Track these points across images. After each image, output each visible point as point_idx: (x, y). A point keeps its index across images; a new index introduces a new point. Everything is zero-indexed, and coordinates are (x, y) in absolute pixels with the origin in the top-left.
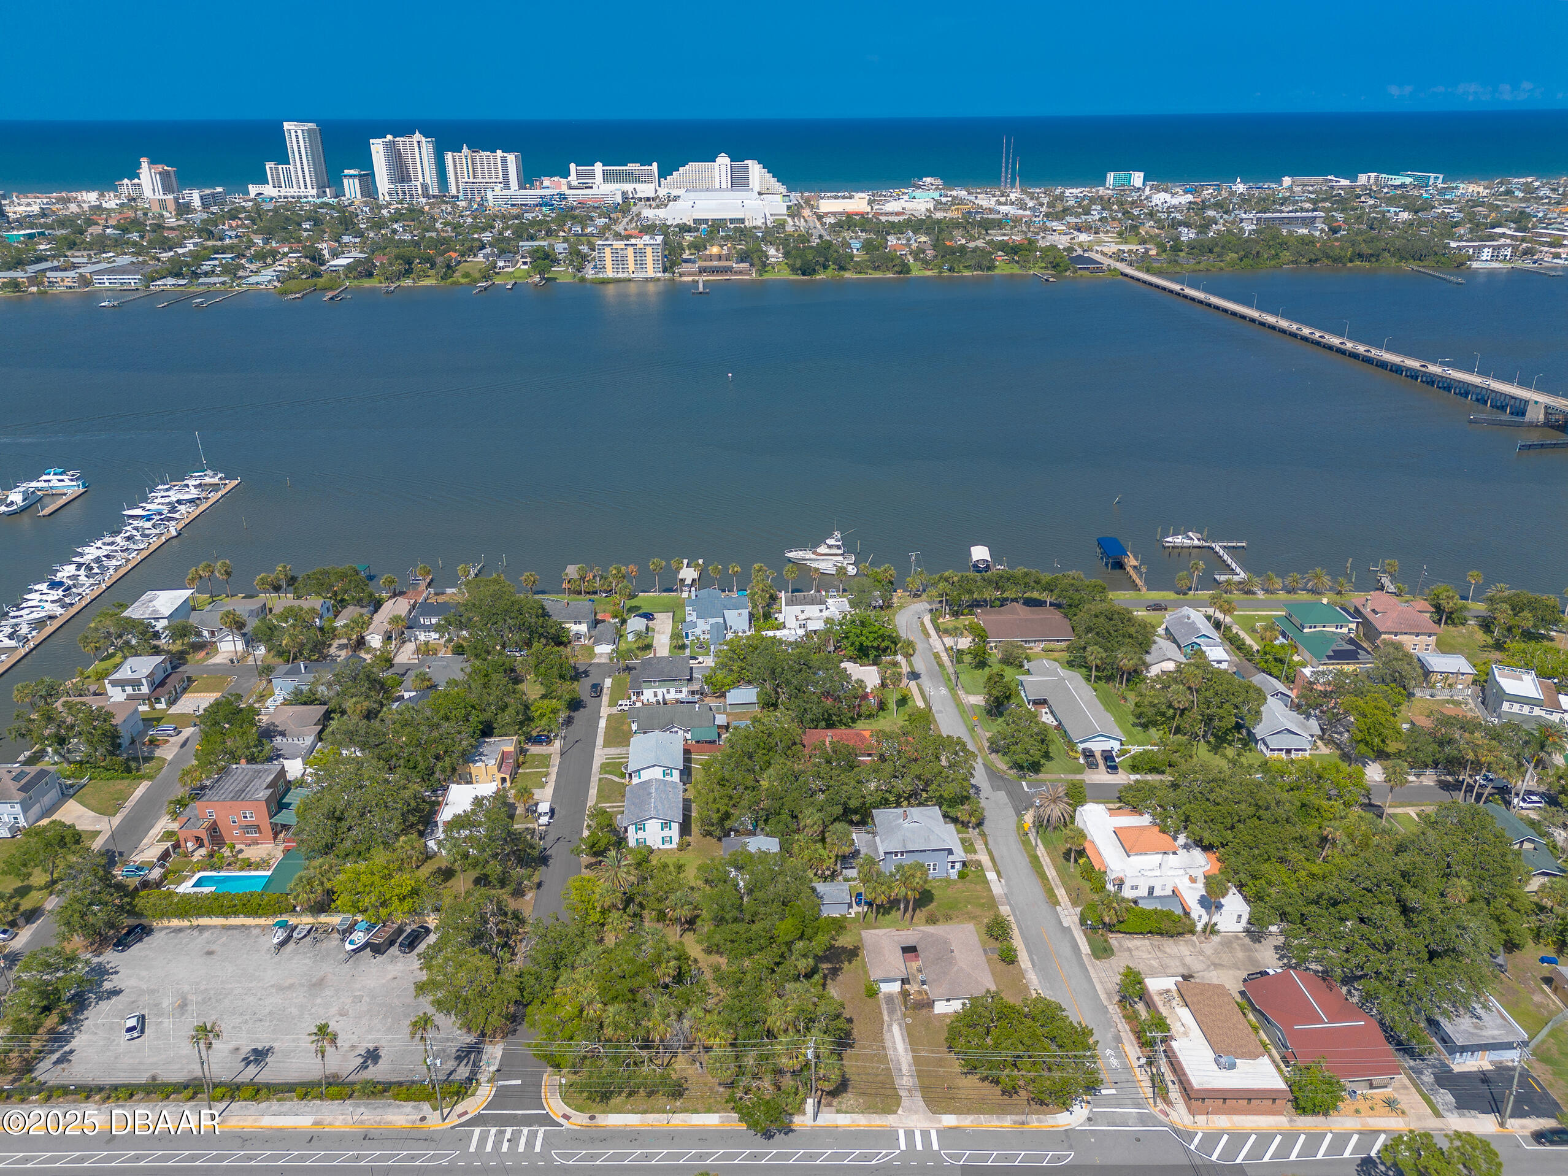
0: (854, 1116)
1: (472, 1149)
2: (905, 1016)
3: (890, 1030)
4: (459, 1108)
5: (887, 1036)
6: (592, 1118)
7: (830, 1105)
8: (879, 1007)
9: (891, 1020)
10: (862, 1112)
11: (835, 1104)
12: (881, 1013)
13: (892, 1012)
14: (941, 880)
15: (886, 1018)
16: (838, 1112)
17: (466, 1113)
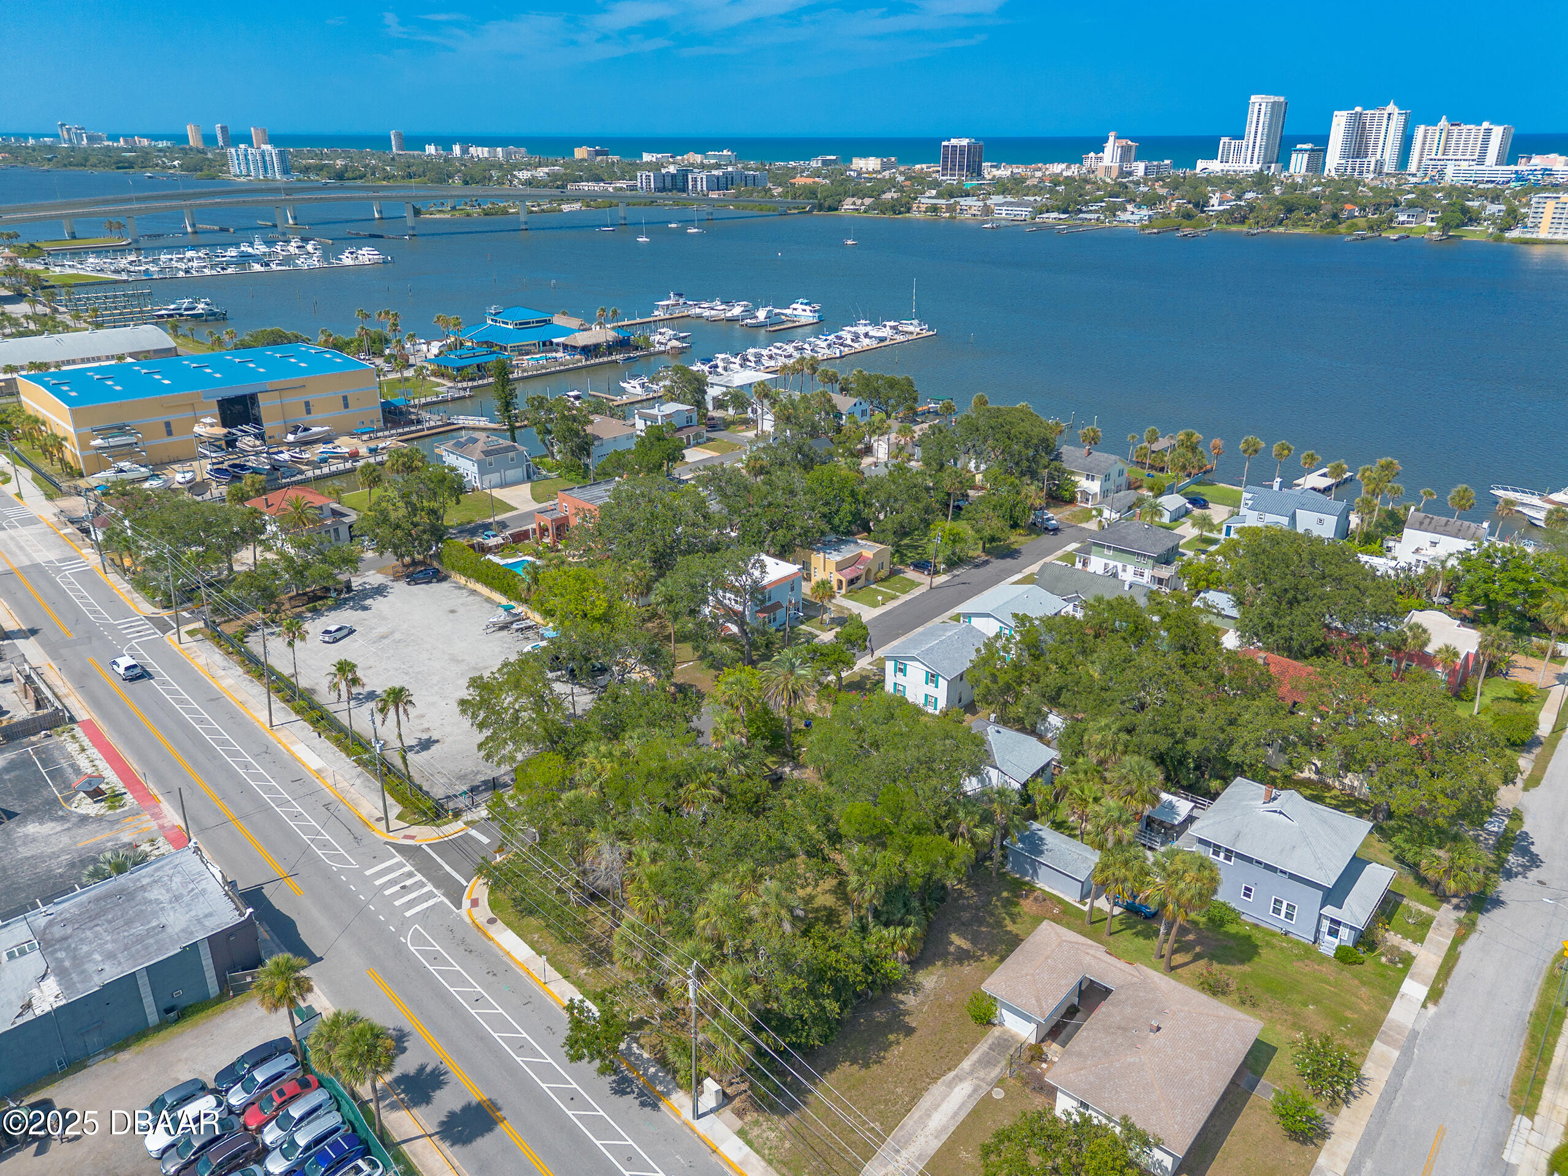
0: (754, 1158)
1: (368, 873)
2: (1000, 1082)
3: (951, 1086)
4: (414, 830)
5: (937, 1089)
6: (491, 921)
7: (740, 1113)
8: (975, 1044)
9: (971, 1072)
10: (770, 1162)
11: (748, 1118)
12: (967, 1053)
13: (986, 1062)
14: (1298, 943)
15: (966, 1064)
16: (741, 1133)
17: (413, 837)
